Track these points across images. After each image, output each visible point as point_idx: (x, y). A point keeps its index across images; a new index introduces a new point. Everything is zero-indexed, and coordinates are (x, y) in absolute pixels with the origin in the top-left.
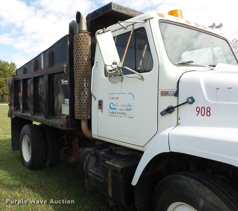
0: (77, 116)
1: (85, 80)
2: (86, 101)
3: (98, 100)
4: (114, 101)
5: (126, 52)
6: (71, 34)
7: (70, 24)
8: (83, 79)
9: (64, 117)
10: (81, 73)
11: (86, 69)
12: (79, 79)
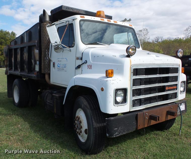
0: (43, 72)
1: (47, 51)
2: (48, 63)
3: (53, 62)
4: (60, 63)
5: (63, 36)
6: (40, 22)
7: (40, 16)
8: (46, 50)
9: (36, 72)
10: (45, 46)
11: (47, 44)
12: (44, 49)
